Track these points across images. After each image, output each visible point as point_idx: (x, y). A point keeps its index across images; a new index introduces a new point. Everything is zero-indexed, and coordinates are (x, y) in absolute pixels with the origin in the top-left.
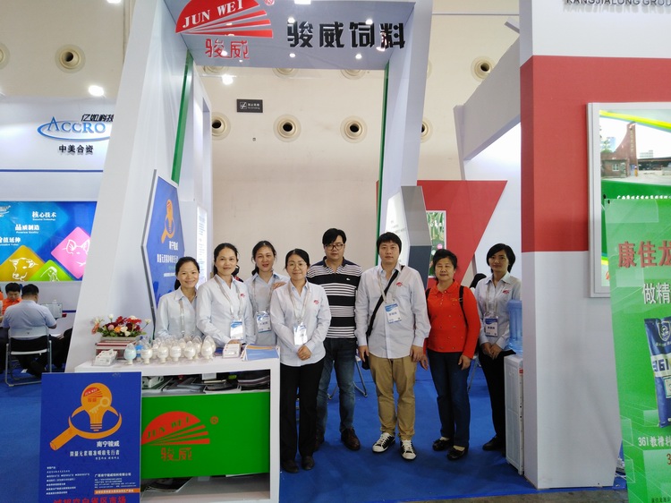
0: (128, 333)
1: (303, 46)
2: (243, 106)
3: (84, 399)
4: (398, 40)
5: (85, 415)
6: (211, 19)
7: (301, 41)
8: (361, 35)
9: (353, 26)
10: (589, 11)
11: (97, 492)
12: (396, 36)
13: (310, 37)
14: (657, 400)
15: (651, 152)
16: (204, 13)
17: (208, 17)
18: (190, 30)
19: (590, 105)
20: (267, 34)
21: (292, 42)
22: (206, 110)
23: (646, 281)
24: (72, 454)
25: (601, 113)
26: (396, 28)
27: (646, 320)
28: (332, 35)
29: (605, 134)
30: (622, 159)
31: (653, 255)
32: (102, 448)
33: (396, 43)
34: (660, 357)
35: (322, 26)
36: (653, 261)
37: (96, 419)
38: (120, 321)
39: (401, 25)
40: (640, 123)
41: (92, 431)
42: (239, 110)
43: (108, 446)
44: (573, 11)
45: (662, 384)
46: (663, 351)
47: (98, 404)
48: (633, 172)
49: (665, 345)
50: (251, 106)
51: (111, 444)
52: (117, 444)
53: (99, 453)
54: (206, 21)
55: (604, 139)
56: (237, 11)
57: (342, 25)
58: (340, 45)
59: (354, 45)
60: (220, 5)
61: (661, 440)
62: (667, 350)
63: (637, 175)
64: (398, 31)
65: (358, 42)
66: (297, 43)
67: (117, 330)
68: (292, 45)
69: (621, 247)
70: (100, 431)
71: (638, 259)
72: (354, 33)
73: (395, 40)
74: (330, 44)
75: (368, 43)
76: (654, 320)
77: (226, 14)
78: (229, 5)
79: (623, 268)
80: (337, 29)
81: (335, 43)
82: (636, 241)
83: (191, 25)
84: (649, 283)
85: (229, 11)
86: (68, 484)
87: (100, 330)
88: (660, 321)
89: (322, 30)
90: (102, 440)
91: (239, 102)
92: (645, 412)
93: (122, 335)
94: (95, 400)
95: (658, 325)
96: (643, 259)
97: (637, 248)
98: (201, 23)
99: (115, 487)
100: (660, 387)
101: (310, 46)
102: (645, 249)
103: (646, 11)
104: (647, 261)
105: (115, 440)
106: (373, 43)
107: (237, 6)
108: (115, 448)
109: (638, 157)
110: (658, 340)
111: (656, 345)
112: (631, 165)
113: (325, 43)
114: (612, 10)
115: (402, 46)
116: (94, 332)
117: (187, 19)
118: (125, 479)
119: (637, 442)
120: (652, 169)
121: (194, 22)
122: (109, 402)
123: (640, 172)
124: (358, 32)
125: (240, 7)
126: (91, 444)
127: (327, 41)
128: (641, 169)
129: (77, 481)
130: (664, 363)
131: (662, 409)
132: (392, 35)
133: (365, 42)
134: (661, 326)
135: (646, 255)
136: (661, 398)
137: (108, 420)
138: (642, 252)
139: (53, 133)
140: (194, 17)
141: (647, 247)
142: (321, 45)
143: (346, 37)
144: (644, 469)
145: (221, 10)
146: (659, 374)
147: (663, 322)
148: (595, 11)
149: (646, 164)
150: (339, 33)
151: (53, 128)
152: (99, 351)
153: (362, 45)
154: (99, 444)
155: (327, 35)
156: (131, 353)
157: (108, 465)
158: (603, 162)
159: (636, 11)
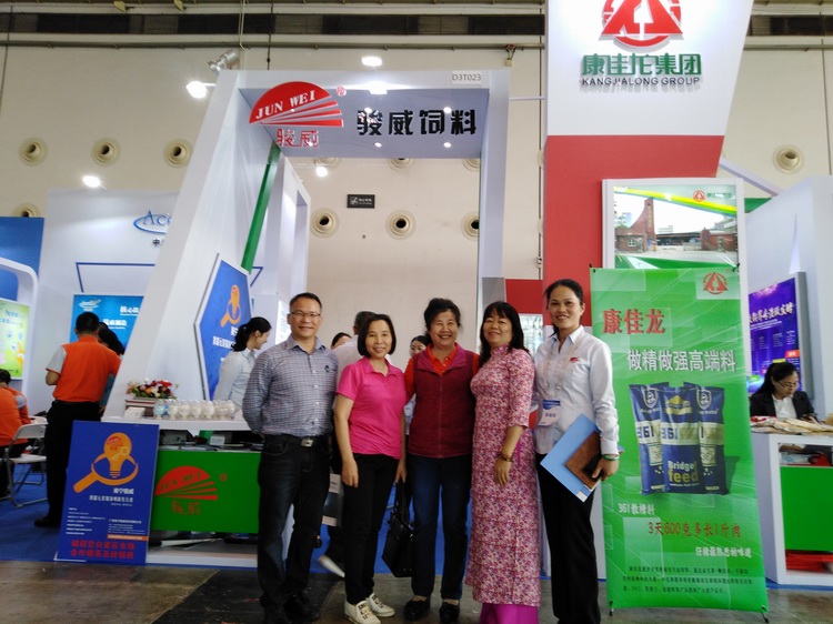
0: (157, 395)
1: (372, 134)
2: (353, 202)
3: (107, 447)
4: (469, 126)
5: (106, 463)
6: (284, 109)
7: (370, 130)
8: (431, 122)
9: (423, 113)
10: (606, 91)
11: (111, 537)
12: (467, 122)
13: (379, 125)
14: (640, 467)
15: (671, 227)
16: (277, 105)
17: (280, 108)
18: (264, 121)
19: (604, 182)
20: (338, 123)
21: (362, 131)
22: (301, 203)
23: (632, 348)
24: (91, 497)
25: (616, 189)
26: (467, 114)
27: (631, 386)
28: (401, 123)
29: (620, 211)
30: (640, 235)
31: (640, 322)
32: (118, 495)
33: (466, 130)
34: (645, 423)
35: (391, 114)
36: (640, 329)
37: (115, 467)
38: (154, 384)
39: (473, 112)
40: (659, 199)
41: (111, 478)
42: (350, 206)
43: (124, 494)
44: (590, 93)
45: (647, 451)
46: (648, 417)
47: (118, 453)
48: (651, 247)
49: (650, 412)
50: (363, 202)
51: (126, 491)
52: (131, 491)
53: (115, 499)
54: (279, 111)
55: (619, 215)
56: (309, 102)
57: (411, 113)
58: (409, 133)
59: (423, 132)
60: (292, 97)
61: (643, 507)
62: (652, 417)
63: (655, 250)
64: (469, 118)
65: (427, 129)
66: (366, 131)
67: (148, 391)
68: (361, 134)
69: (606, 313)
70: (119, 478)
71: (624, 326)
72: (423, 121)
73: (465, 126)
74: (399, 132)
75: (438, 129)
76: (639, 386)
77: (299, 105)
78: (301, 96)
79: (608, 334)
80: (406, 117)
81: (404, 131)
82: (622, 309)
83: (264, 116)
84: (634, 349)
85: (301, 102)
86: (86, 526)
87: (133, 391)
88: (645, 387)
89: (391, 118)
90: (118, 487)
91: (350, 197)
92: (627, 478)
93: (152, 396)
94: (116, 449)
95: (643, 391)
96: (629, 325)
97: (623, 315)
98: (274, 114)
99: (126, 534)
100: (644, 453)
101: (379, 134)
102: (632, 316)
103: (665, 90)
104: (633, 328)
105: (130, 488)
106: (442, 130)
107: (309, 97)
108: (129, 496)
109: (657, 232)
110: (643, 406)
111: (641, 411)
112: (648, 240)
113: (394, 131)
114: (631, 91)
115: (473, 132)
116: (128, 392)
117: (261, 110)
118: (135, 526)
119: (617, 509)
120: (671, 244)
121: (267, 113)
122: (129, 451)
123: (659, 248)
124: (427, 119)
125: (312, 98)
126: (108, 490)
127: (396, 128)
128: (659, 244)
129: (94, 525)
130: (649, 429)
131: (645, 476)
132: (463, 121)
133: (434, 129)
134: (646, 392)
135: (632, 322)
136: (644, 465)
137: (126, 468)
138: (628, 320)
139: (149, 227)
140: (267, 108)
141: (633, 315)
142: (390, 132)
143: (415, 125)
144: (622, 535)
145: (294, 101)
146: (644, 440)
147: (649, 389)
148: (613, 91)
149: (665, 240)
150: (408, 121)
151: (149, 221)
152: (127, 407)
153: (431, 131)
154: (116, 491)
155: (396, 123)
156: (159, 409)
157: (121, 512)
158: (618, 237)
159: (655, 90)
